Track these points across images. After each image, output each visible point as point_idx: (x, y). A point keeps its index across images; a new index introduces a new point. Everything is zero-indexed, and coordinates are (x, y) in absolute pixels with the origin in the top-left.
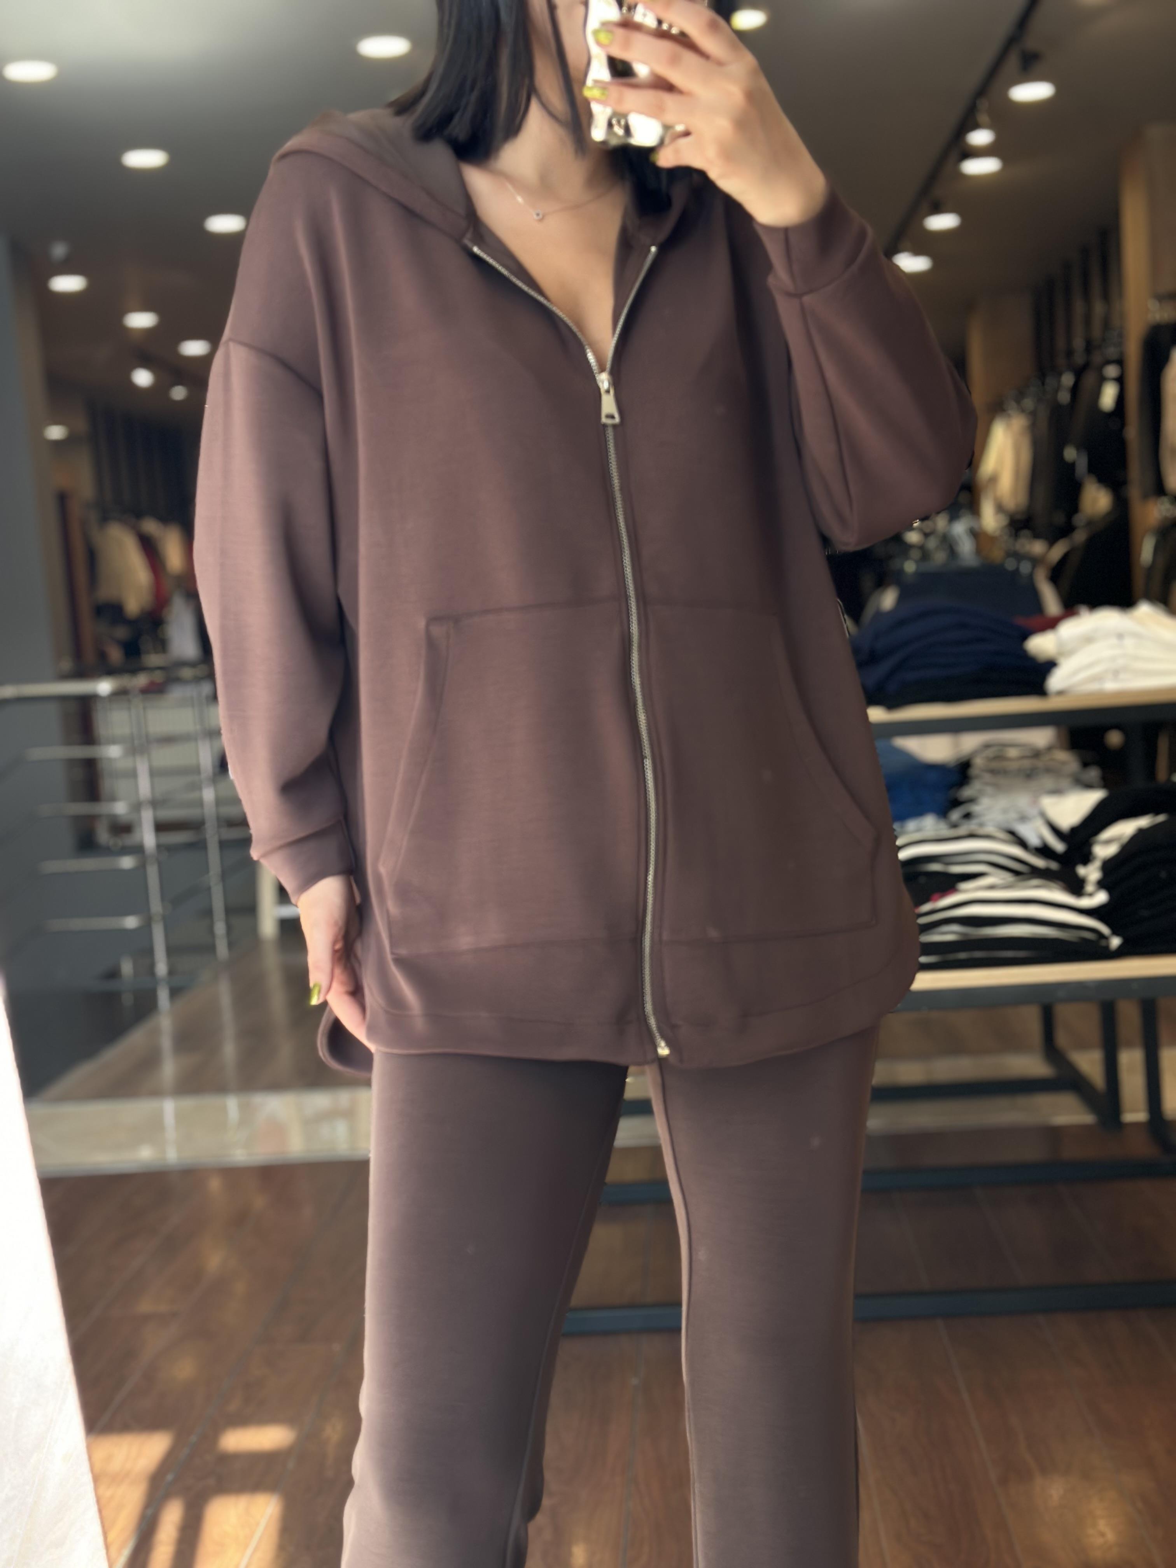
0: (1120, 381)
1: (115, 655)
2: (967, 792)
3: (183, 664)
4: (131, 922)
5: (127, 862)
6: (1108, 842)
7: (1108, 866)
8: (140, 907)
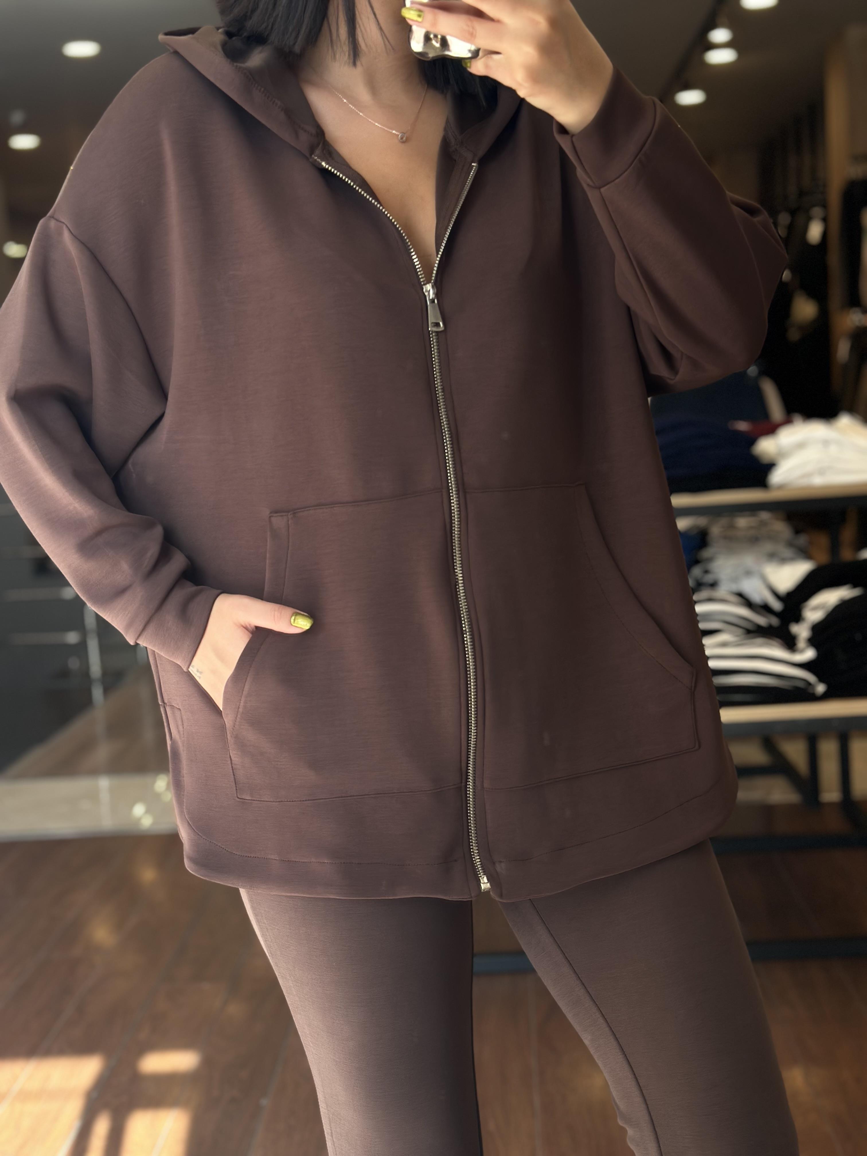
0: (825, 220)
2: (706, 553)
4: (72, 638)
5: (68, 593)
6: (815, 608)
7: (817, 629)
8: (79, 625)
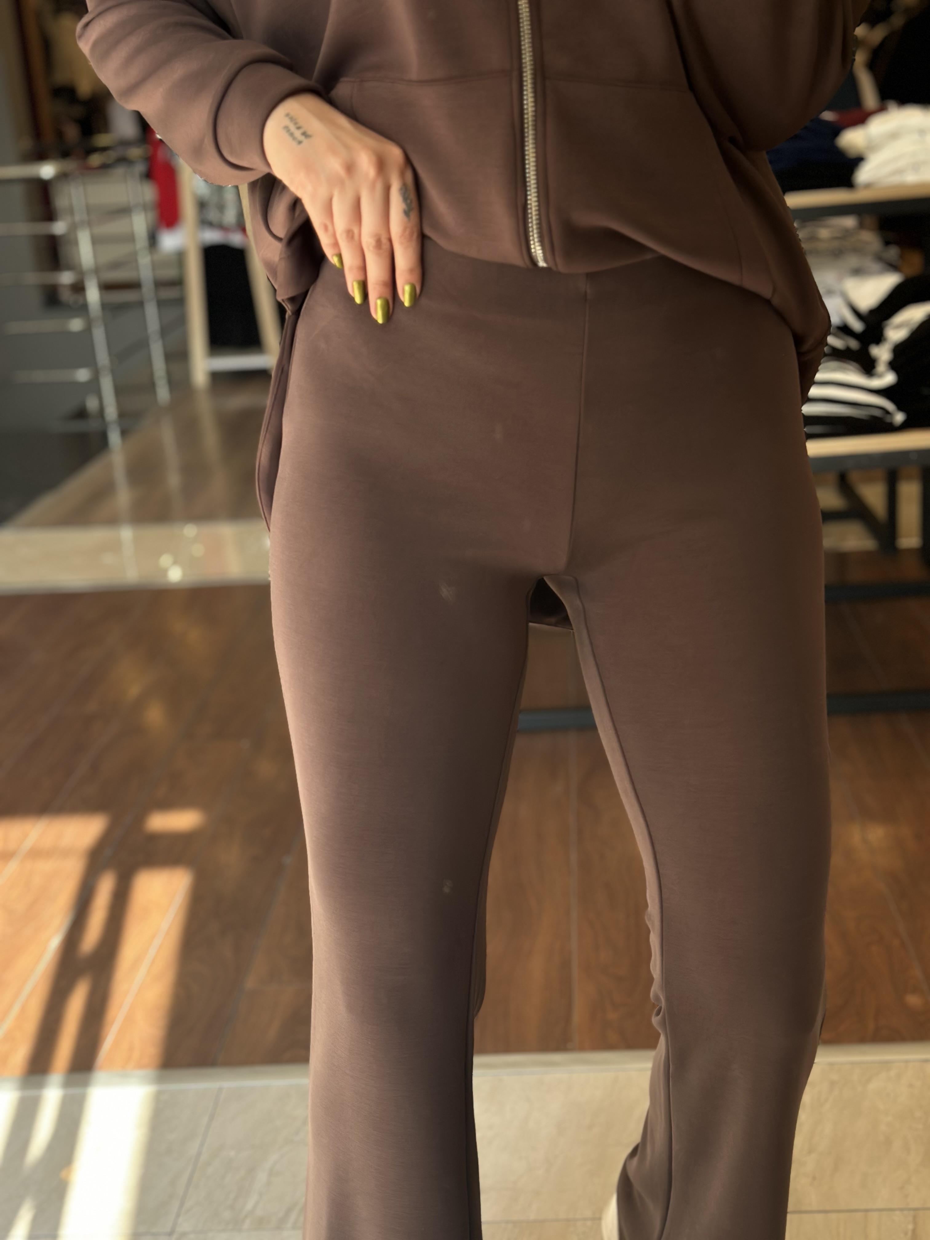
1: (72, 132)
3: (125, 143)
4: (83, 375)
5: (76, 325)
6: (899, 326)
7: (899, 350)
8: (90, 361)
